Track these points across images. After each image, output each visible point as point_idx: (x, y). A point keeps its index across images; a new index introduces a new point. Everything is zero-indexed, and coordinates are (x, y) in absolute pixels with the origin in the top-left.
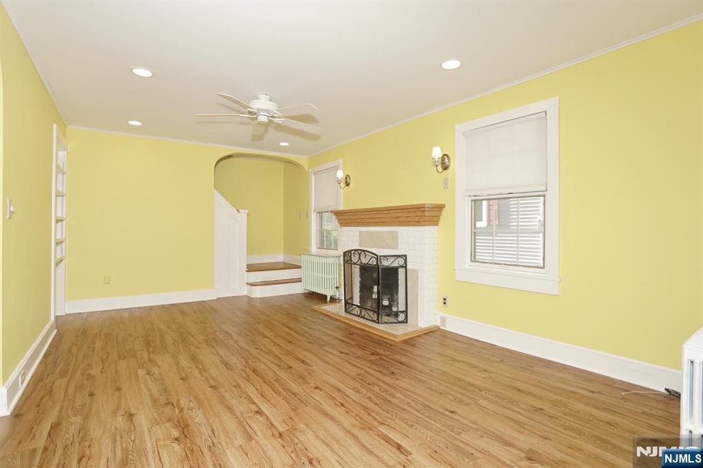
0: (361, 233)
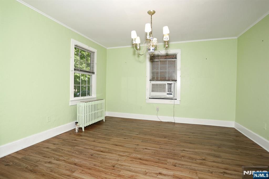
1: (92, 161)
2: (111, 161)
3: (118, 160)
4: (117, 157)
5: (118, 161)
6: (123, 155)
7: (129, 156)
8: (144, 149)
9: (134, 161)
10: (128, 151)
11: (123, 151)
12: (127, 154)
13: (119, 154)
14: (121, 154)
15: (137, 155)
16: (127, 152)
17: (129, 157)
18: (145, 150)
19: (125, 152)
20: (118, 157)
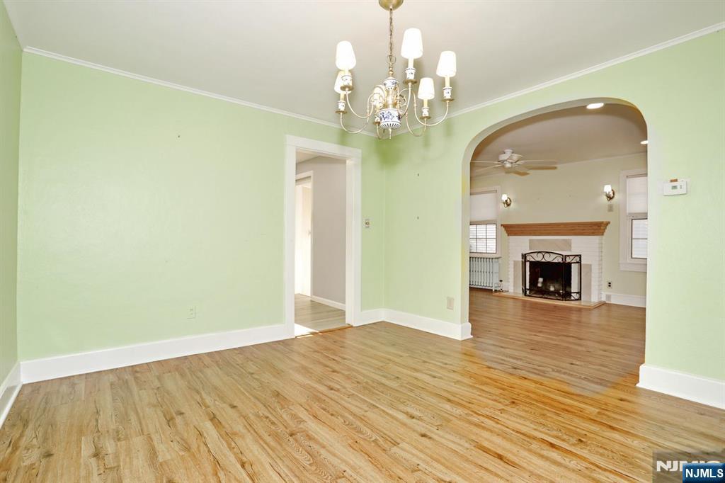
0: (530, 240)
1: (575, 427)
2: (521, 413)
3: (502, 411)
4: (504, 418)
5: (503, 409)
6: (486, 420)
7: (472, 413)
8: (420, 419)
9: (466, 402)
10: (467, 425)
11: (484, 428)
12: (475, 419)
13: (498, 423)
14: (489, 423)
15: (451, 410)
16: (471, 423)
17: (473, 411)
18: (417, 414)
19: (477, 425)
20: (501, 417)
